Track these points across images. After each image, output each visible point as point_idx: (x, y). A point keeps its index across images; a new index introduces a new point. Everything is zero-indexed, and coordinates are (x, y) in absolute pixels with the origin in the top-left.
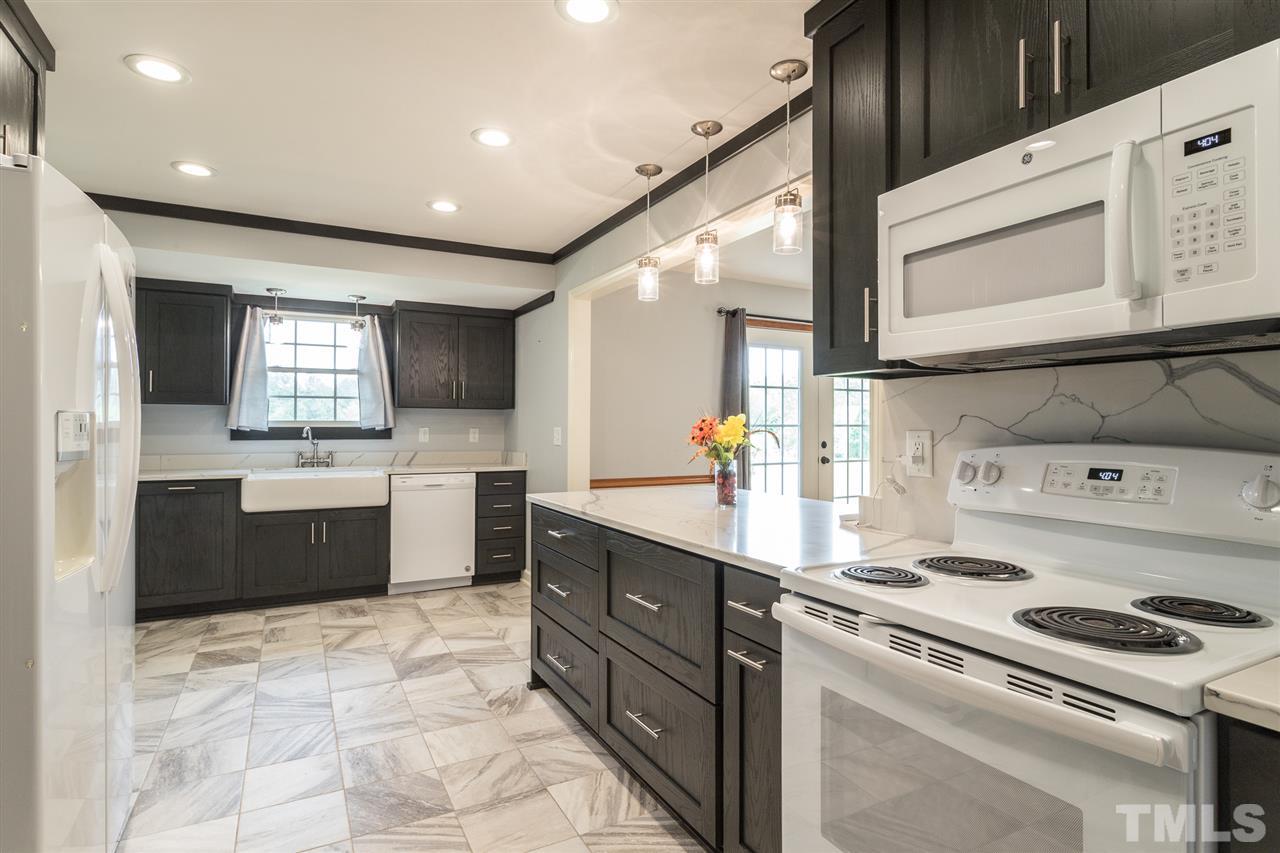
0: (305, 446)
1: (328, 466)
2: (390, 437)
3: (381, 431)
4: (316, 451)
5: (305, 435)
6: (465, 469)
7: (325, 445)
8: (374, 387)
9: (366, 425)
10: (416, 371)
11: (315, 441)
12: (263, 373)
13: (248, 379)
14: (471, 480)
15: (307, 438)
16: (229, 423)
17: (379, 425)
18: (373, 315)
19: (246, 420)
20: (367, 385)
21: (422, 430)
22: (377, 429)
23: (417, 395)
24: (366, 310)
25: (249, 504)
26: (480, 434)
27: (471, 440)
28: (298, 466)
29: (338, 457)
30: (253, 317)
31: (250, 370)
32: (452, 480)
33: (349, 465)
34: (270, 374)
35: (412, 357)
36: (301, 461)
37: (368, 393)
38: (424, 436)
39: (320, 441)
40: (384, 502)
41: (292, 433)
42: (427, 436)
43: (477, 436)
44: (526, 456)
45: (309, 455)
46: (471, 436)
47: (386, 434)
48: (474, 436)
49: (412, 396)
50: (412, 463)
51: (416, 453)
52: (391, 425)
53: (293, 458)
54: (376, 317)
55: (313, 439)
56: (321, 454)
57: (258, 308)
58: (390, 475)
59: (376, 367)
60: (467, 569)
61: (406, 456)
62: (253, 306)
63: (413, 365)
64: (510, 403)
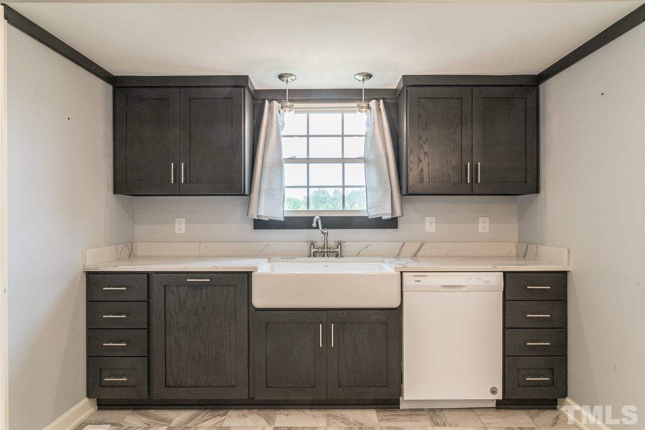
0: (316, 235)
1: (337, 256)
2: (396, 227)
3: (388, 220)
4: (326, 241)
5: (314, 225)
6: (490, 268)
7: (335, 235)
8: (380, 175)
9: (373, 214)
10: (426, 153)
11: (325, 231)
12: (279, 164)
13: (266, 171)
14: (497, 280)
15: (317, 227)
16: (250, 213)
17: (386, 214)
18: (378, 100)
19: (265, 209)
20: (373, 171)
21: (428, 219)
22: (384, 218)
23: (426, 179)
24: (372, 94)
25: (259, 300)
26: (490, 223)
27: (481, 230)
28: (309, 256)
29: (348, 247)
30: (271, 109)
31: (268, 161)
32: (473, 280)
33: (357, 256)
34: (286, 166)
35: (420, 138)
36: (313, 250)
37: (374, 178)
38: (430, 226)
39: (331, 231)
40: (395, 304)
41: (303, 223)
42: (434, 225)
43: (487, 225)
44: (569, 252)
45: (320, 244)
46: (480, 225)
47: (392, 223)
48: (484, 226)
49: (422, 181)
50: (419, 254)
51: (422, 244)
52: (398, 213)
53: (306, 247)
54: (381, 101)
55: (323, 228)
56: (332, 244)
57: (274, 101)
58: (401, 273)
59: (382, 153)
60: (494, 391)
61: (411, 248)
62: (271, 101)
63: (421, 147)
64: (533, 186)
